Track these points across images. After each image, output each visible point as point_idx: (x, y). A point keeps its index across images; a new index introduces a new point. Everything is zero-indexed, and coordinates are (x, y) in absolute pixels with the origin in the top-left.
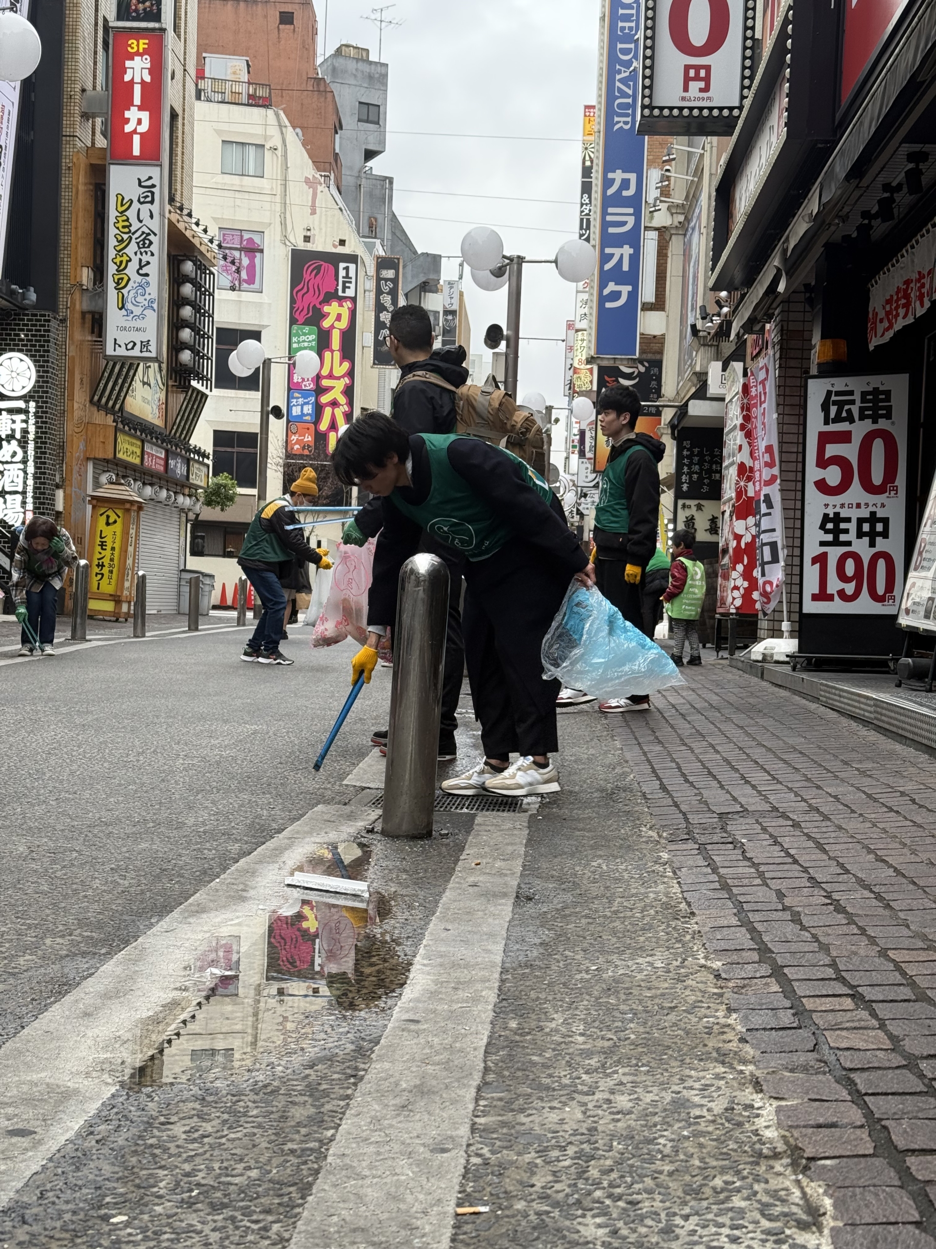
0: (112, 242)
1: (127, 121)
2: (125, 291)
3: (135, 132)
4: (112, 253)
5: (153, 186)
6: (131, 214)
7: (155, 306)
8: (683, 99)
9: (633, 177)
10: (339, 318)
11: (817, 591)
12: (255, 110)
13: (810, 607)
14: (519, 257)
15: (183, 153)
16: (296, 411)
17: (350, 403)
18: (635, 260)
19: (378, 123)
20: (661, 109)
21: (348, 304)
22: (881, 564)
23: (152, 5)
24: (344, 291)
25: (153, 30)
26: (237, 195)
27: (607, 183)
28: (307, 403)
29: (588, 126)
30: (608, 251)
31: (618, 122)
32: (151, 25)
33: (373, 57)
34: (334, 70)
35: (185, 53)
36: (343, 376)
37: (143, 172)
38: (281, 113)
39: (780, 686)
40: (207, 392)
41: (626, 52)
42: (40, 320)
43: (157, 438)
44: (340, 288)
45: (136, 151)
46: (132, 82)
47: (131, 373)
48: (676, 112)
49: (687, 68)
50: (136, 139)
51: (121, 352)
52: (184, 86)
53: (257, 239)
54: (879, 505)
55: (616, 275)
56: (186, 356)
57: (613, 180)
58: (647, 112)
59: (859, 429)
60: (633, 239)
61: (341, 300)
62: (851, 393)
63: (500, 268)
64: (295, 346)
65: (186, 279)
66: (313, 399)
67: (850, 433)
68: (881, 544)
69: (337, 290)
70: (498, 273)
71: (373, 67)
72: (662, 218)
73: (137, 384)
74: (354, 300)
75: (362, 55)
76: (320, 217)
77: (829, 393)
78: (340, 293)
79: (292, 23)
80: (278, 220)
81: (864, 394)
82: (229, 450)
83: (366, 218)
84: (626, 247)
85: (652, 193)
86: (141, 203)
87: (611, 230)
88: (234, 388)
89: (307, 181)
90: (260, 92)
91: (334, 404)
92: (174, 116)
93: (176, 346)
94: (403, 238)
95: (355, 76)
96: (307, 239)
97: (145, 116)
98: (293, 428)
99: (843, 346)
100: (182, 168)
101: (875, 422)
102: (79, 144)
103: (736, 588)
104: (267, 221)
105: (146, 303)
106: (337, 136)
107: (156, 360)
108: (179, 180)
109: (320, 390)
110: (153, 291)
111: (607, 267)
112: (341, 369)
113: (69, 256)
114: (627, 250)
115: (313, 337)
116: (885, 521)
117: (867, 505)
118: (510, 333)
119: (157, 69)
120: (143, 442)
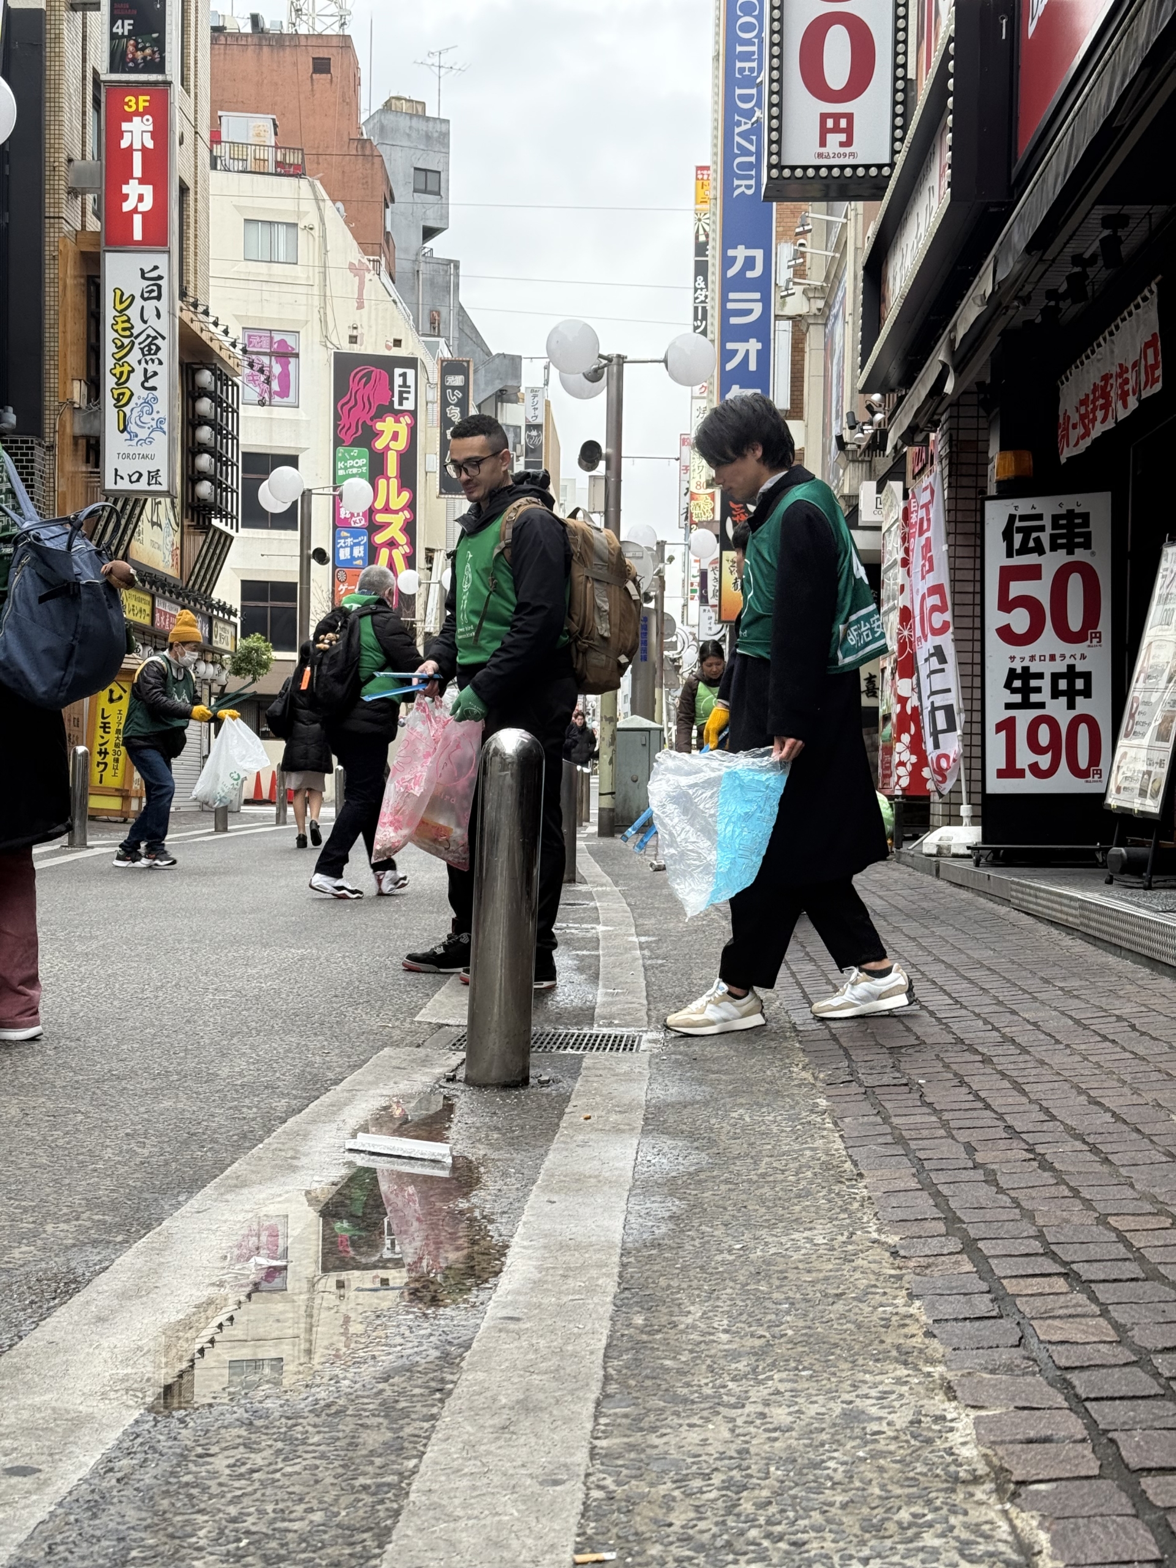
0: (109, 348)
1: (126, 197)
2: (127, 409)
3: (135, 210)
4: (109, 362)
5: (160, 278)
6: (133, 313)
7: (165, 427)
8: (820, 155)
9: (759, 254)
10: (395, 436)
11: (1003, 766)
12: (285, 180)
13: (996, 786)
14: (619, 356)
15: (196, 236)
16: (344, 554)
17: (412, 543)
18: (764, 357)
19: (439, 194)
20: (793, 168)
21: (407, 419)
22: (1083, 730)
23: (154, 52)
24: (401, 404)
25: (156, 83)
26: (265, 287)
27: (727, 262)
28: (358, 544)
29: (701, 192)
30: (730, 346)
31: (739, 186)
32: (153, 77)
33: (430, 113)
34: (382, 128)
35: (196, 111)
36: (402, 510)
37: (147, 261)
38: (318, 183)
39: (960, 886)
40: (232, 532)
41: (746, 99)
42: (21, 448)
43: (171, 592)
44: (396, 399)
45: (138, 235)
46: (130, 149)
47: (137, 512)
48: (811, 172)
49: (824, 117)
50: (137, 220)
51: (124, 485)
52: (196, 152)
53: (290, 341)
54: (1078, 656)
55: (741, 376)
56: (205, 489)
57: (734, 259)
58: (775, 173)
59: (1051, 562)
60: (761, 330)
61: (397, 414)
62: (1039, 517)
63: (596, 370)
64: (341, 473)
65: (203, 393)
66: (365, 539)
67: (1039, 566)
68: (1083, 705)
69: (392, 402)
70: (594, 376)
71: (431, 124)
72: (797, 305)
73: (144, 525)
74: (413, 414)
75: (417, 111)
76: (370, 313)
77: (1012, 518)
78: (396, 406)
79: (329, 72)
80: (316, 316)
81: (1055, 518)
82: (261, 604)
83: (427, 312)
84: (753, 341)
85: (783, 274)
86: (145, 299)
87: (734, 320)
88: (266, 528)
89: (352, 267)
90: (292, 158)
91: (392, 544)
92: (184, 190)
93: (192, 476)
94: (473, 336)
95: (409, 135)
96: (353, 339)
97: (148, 191)
98: (341, 576)
99: (1028, 459)
100: (196, 254)
101: (1070, 552)
102: (66, 228)
103: (902, 764)
104: (302, 318)
105: (154, 423)
106: (388, 211)
107: (167, 493)
108: (192, 268)
109: (374, 528)
110: (162, 408)
111: (730, 366)
112: (399, 500)
113: (56, 367)
114: (754, 345)
115: (364, 461)
116: (1087, 676)
117: (1063, 656)
118: (610, 451)
119: (161, 132)
120: (153, 597)
